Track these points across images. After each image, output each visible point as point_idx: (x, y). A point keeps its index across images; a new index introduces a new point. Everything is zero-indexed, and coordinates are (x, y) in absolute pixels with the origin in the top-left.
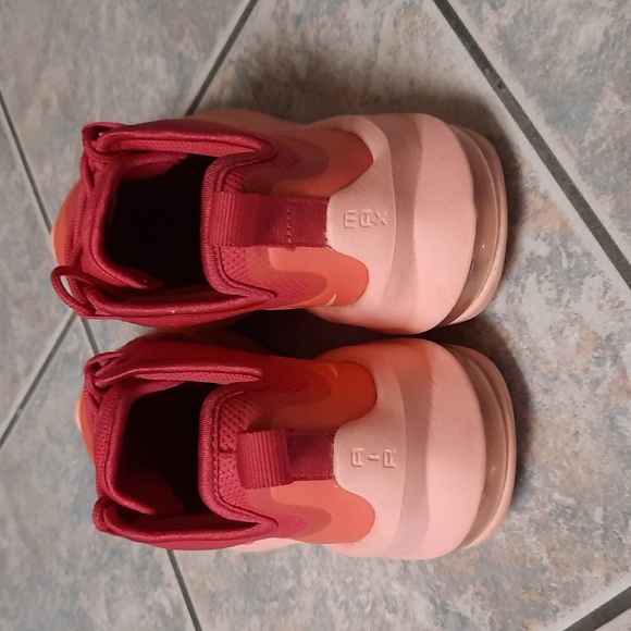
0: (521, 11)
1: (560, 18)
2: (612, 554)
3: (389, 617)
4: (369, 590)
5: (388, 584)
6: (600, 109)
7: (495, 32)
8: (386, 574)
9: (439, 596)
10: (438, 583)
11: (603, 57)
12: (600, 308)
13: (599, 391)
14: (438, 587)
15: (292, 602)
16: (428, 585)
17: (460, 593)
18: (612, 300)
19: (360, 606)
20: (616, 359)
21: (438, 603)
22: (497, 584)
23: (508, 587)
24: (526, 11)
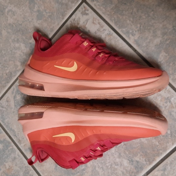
0: (140, 36)
1: (149, 38)
2: (173, 139)
3: (116, 167)
4: (109, 162)
5: (115, 159)
6: (161, 55)
7: (134, 40)
8: (114, 157)
9: (130, 158)
10: (130, 156)
11: (161, 45)
12: (165, 92)
13: (167, 108)
14: (130, 157)
15: (84, 172)
16: (127, 157)
17: (136, 156)
18: (168, 91)
19: (107, 167)
20: (170, 102)
21: (130, 160)
22: (146, 152)
23: (149, 152)
24: (141, 36)
